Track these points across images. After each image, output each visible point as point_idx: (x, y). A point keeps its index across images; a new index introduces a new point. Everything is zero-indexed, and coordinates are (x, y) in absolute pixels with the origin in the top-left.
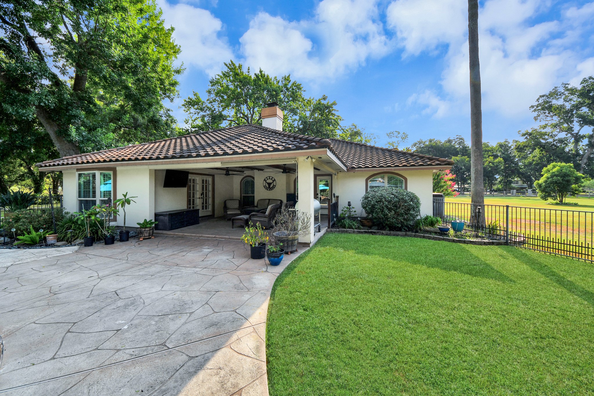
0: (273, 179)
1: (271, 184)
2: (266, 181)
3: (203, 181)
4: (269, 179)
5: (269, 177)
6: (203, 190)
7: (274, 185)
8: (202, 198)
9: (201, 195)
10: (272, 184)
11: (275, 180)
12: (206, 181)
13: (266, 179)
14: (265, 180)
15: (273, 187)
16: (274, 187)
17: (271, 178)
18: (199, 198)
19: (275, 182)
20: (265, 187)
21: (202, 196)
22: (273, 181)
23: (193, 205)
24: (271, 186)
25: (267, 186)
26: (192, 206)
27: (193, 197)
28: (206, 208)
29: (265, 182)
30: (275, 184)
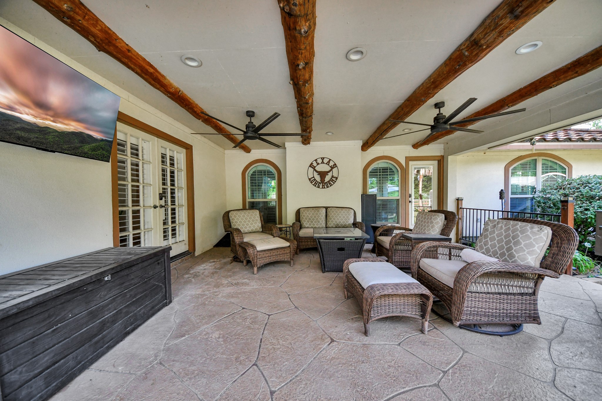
0: (331, 164)
1: (326, 173)
2: (314, 168)
3: (163, 156)
4: (323, 162)
5: (323, 159)
6: (164, 184)
7: (333, 176)
8: (161, 206)
9: (161, 199)
10: (330, 174)
11: (335, 165)
12: (172, 159)
13: (315, 164)
14: (311, 166)
15: (331, 180)
16: (334, 179)
17: (326, 161)
18: (155, 207)
19: (335, 170)
20: (312, 180)
21: (163, 202)
22: (332, 168)
23: (134, 228)
24: (327, 178)
25: (318, 178)
26: (130, 233)
27: (136, 202)
28: (174, 235)
29: (311, 170)
30: (335, 175)
